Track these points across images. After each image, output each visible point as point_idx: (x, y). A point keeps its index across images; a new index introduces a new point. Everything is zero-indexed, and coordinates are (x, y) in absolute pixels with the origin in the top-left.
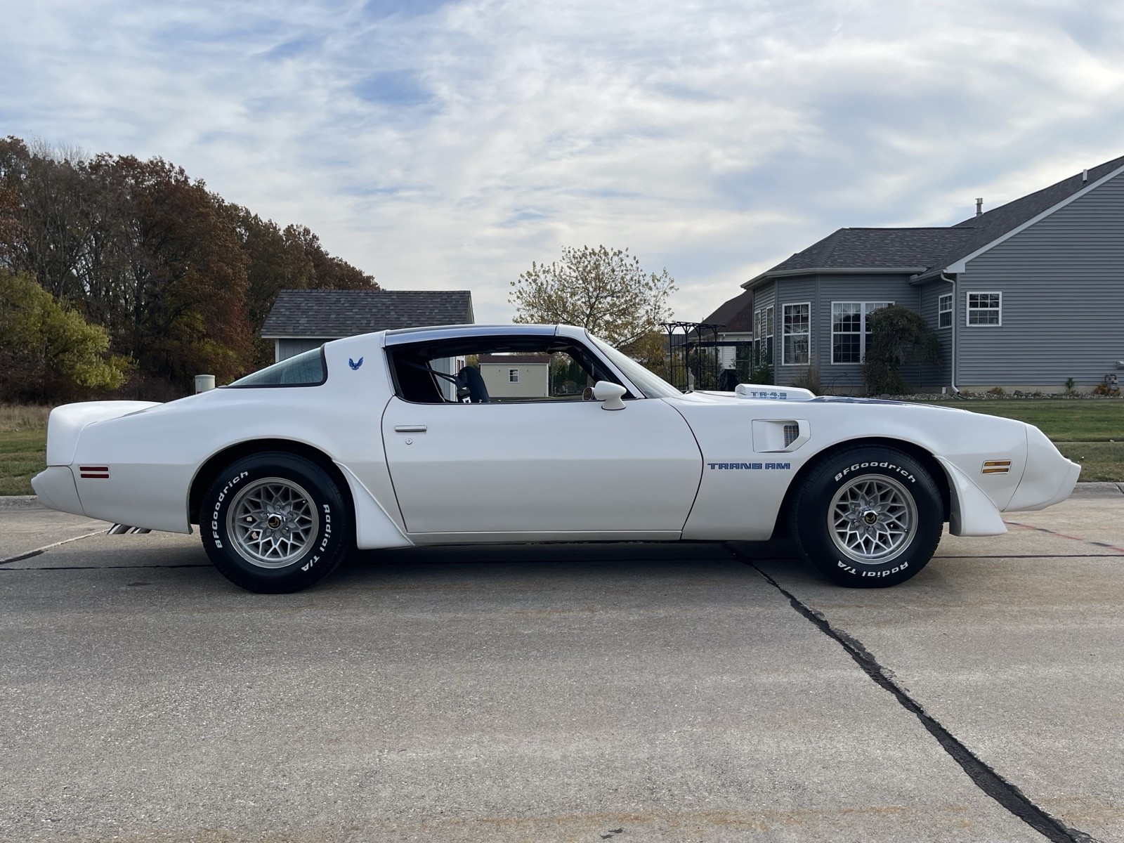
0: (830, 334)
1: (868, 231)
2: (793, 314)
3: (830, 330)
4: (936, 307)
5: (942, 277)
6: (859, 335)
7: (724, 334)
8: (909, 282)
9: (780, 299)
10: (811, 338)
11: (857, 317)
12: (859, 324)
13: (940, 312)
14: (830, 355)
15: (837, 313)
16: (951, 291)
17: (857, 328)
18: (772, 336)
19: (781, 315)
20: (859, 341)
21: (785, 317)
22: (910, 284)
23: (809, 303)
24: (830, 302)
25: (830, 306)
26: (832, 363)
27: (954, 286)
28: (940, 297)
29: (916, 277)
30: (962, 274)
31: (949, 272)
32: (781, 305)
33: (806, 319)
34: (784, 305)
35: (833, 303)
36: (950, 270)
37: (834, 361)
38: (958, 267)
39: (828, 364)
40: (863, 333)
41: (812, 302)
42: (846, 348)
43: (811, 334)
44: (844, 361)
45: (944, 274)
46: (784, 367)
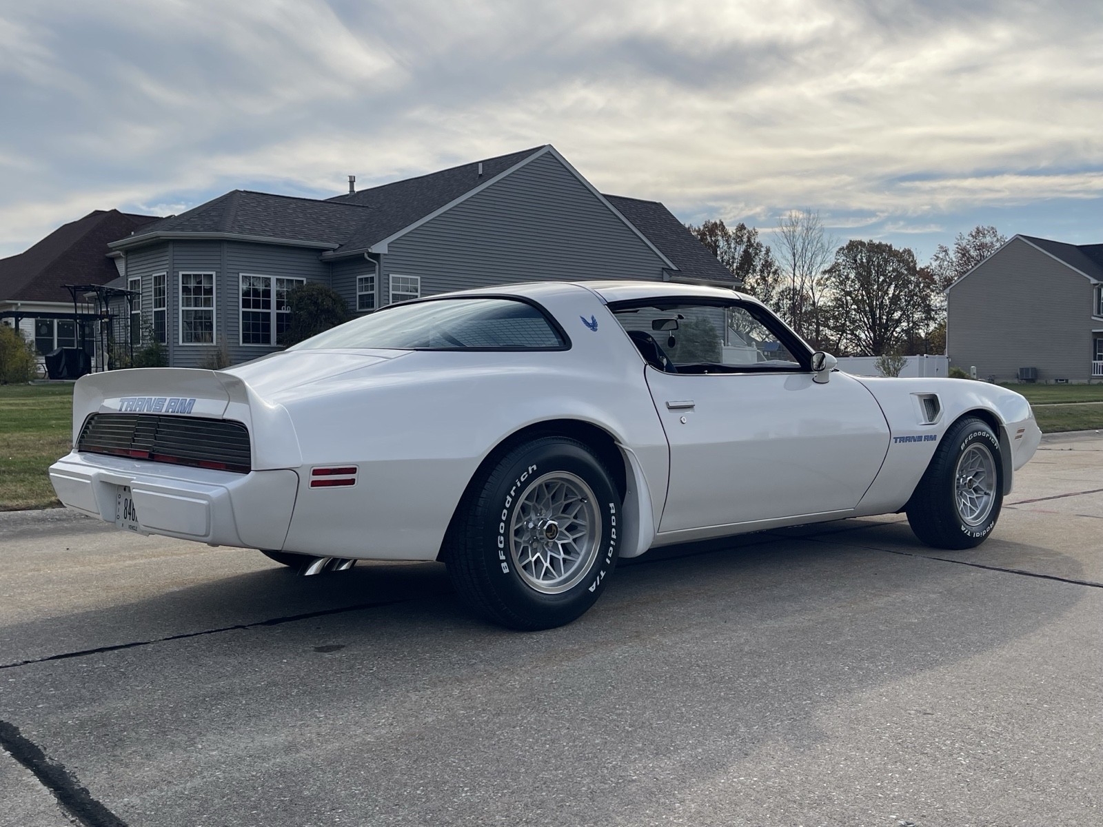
0: (238, 310)
1: (266, 197)
2: (192, 285)
3: (238, 306)
4: (354, 287)
5: (366, 255)
6: (269, 313)
7: (19, 303)
8: (320, 258)
9: (176, 266)
10: (217, 314)
11: (267, 293)
12: (270, 301)
13: (358, 293)
14: (239, 335)
15: (245, 287)
16: (374, 271)
17: (267, 305)
18: (165, 309)
19: (178, 285)
20: (269, 320)
21: (183, 287)
22: (321, 260)
23: (214, 273)
24: (238, 274)
25: (238, 278)
26: (241, 344)
27: (377, 267)
28: (358, 277)
29: (330, 253)
30: (385, 255)
31: (374, 252)
32: (178, 272)
33: (209, 291)
34: (181, 273)
35: (241, 275)
36: (374, 249)
37: (244, 342)
38: (381, 248)
39: (236, 345)
40: (273, 311)
41: (217, 272)
42: (256, 327)
43: (217, 309)
44: (253, 342)
45: (368, 253)
46: (180, 346)
